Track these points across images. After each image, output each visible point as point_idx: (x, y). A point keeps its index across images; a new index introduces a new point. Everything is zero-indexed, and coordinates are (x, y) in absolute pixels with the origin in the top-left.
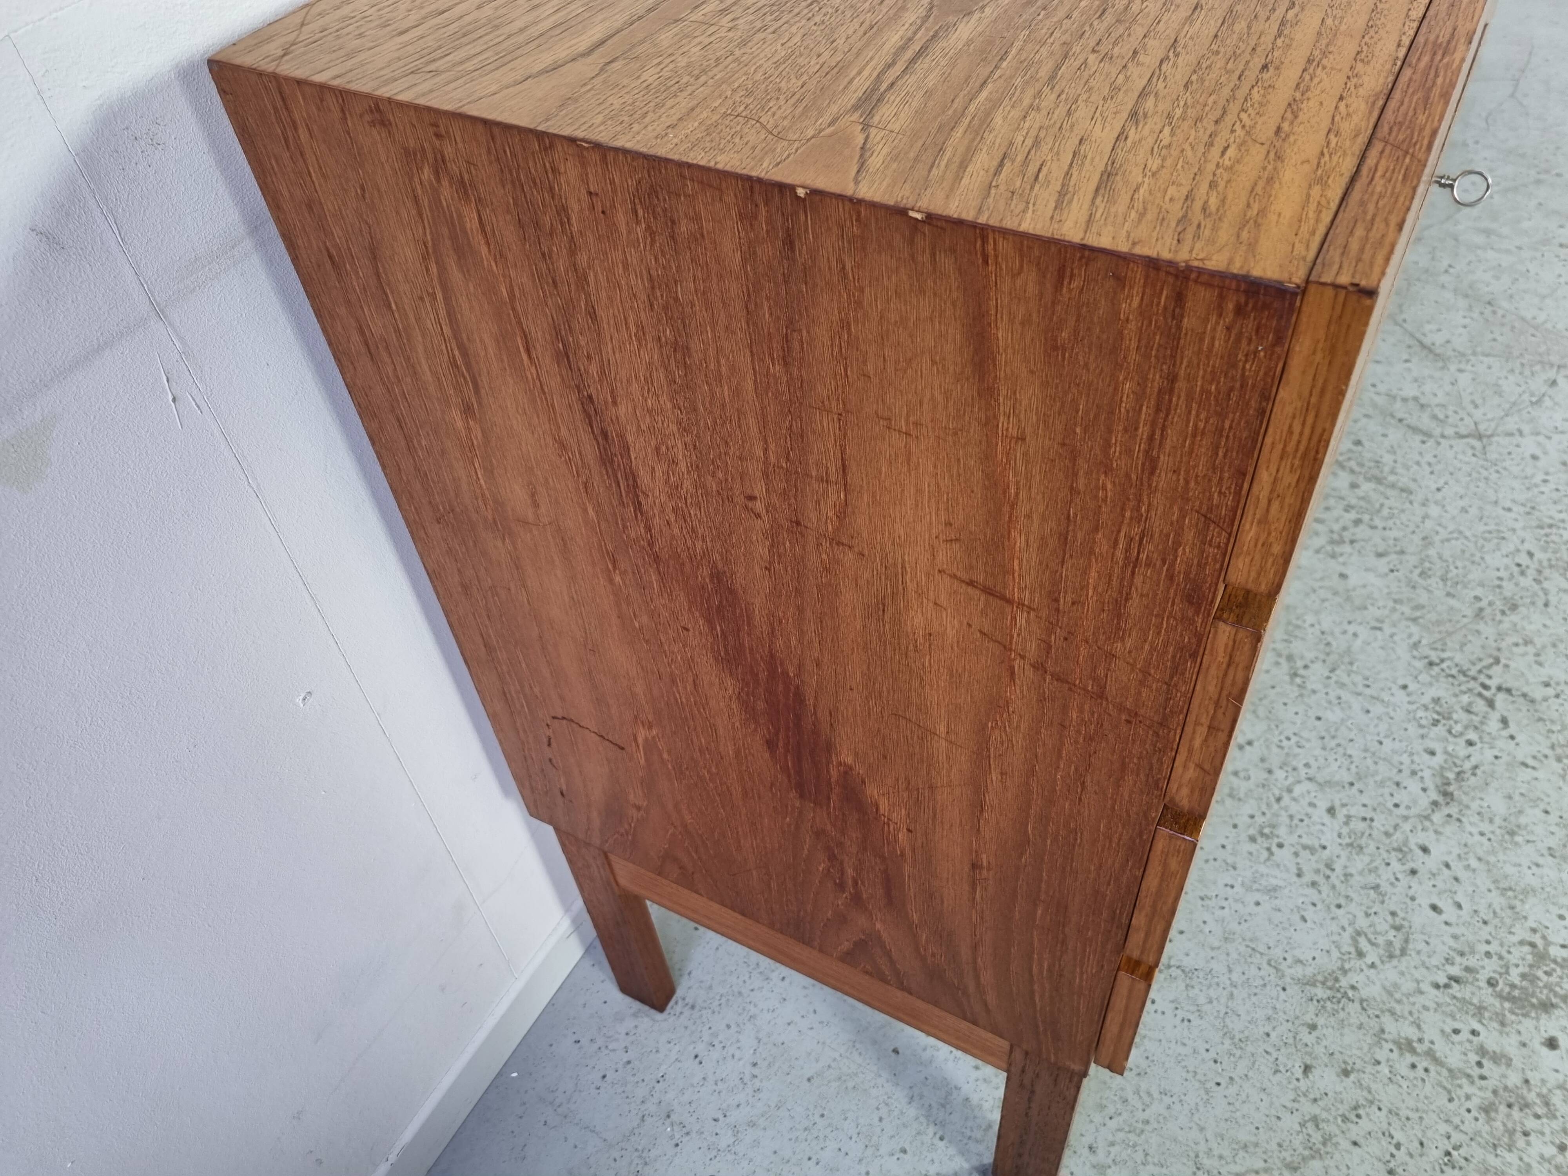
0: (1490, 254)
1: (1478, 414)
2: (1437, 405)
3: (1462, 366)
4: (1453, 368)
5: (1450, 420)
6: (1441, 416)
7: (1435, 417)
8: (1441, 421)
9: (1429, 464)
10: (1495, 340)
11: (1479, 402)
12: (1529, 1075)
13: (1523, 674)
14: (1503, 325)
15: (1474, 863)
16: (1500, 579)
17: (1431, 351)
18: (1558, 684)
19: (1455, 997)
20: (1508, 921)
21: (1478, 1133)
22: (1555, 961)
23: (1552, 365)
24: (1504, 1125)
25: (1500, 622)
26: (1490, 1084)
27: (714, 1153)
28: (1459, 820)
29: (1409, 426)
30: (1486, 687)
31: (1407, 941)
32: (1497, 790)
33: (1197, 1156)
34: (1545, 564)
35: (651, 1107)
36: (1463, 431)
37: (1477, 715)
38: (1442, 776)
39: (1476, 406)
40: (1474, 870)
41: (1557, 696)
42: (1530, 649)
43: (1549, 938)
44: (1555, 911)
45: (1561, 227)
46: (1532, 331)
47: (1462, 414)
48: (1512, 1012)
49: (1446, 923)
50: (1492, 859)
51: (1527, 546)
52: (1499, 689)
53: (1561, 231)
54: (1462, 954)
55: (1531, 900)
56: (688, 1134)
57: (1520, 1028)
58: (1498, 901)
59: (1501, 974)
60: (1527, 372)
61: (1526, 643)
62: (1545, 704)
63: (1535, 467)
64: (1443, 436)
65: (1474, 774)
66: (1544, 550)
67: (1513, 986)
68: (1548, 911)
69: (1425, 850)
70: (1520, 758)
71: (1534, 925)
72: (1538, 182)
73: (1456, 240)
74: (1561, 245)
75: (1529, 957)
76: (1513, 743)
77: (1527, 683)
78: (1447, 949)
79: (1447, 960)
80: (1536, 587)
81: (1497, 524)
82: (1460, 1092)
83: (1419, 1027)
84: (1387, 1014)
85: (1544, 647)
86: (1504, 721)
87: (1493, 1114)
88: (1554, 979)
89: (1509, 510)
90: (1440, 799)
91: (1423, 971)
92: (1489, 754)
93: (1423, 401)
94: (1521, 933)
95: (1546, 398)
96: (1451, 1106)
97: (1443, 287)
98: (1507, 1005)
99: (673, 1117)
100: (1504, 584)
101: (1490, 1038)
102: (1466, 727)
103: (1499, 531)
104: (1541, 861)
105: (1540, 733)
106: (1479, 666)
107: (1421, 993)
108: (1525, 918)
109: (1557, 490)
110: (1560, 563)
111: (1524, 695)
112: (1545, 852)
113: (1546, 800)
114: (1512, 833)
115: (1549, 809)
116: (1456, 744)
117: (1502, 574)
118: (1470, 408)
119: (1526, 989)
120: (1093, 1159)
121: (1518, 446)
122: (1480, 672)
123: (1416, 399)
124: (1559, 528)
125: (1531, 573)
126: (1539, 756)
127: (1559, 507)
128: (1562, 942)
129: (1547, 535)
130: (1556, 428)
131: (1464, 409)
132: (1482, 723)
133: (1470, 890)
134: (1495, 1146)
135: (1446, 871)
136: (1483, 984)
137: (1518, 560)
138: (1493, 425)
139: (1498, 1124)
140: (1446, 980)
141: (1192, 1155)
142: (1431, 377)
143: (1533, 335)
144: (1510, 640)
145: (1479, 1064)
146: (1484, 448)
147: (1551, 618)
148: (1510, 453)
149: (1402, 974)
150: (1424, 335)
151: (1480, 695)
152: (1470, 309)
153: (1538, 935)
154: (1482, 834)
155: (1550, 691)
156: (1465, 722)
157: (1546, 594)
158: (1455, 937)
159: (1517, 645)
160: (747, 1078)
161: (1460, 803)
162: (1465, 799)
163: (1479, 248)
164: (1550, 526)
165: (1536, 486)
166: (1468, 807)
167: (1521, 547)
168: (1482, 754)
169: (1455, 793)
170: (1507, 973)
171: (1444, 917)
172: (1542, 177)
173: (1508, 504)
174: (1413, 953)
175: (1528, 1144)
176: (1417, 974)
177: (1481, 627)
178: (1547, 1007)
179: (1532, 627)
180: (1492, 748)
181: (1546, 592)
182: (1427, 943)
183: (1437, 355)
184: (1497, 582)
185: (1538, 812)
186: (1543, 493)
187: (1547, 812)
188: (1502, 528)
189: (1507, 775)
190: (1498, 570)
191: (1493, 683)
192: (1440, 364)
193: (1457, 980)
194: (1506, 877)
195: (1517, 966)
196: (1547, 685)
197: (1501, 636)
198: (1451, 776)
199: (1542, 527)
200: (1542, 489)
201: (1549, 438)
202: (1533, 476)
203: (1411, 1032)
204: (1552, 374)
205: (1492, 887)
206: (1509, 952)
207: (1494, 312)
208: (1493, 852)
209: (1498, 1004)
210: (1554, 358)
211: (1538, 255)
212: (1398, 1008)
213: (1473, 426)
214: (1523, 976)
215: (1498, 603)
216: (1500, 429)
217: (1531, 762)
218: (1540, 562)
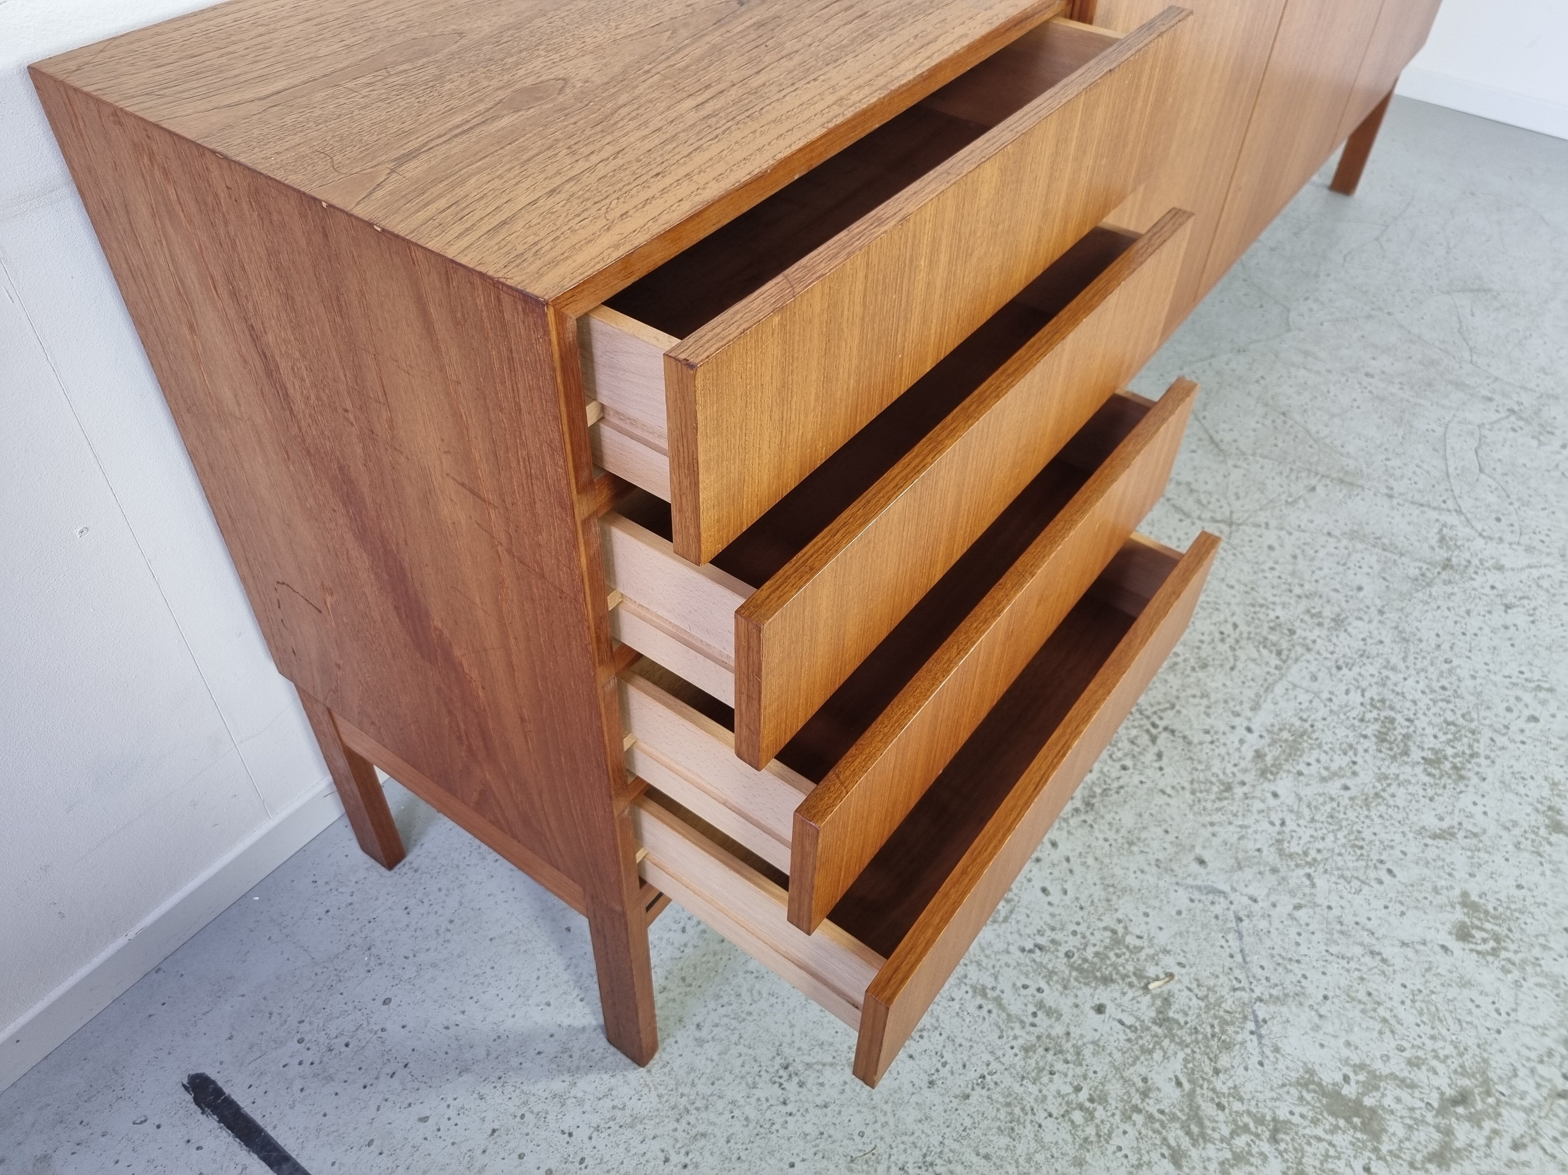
0: (1302, 373)
1: (1237, 504)
2: (1205, 492)
3: (1239, 463)
4: (1230, 463)
5: (1211, 507)
6: (1205, 502)
7: (1199, 502)
8: (1203, 505)
9: (1179, 540)
10: (1276, 445)
11: (1242, 494)
12: (1072, 1029)
13: (1190, 720)
14: (1288, 434)
15: (1090, 861)
16: (1202, 642)
17: (1217, 446)
18: (1216, 733)
19: (1034, 961)
20: (1101, 910)
21: (1013, 1066)
22: (1127, 947)
23: (1317, 474)
24: (1037, 1063)
25: (1188, 676)
26: (1037, 1031)
27: (396, 981)
28: (1091, 826)
29: (1174, 506)
30: (1154, 725)
31: (1011, 912)
32: (1131, 808)
33: (781, 1045)
34: (1245, 635)
35: (358, 940)
36: (1218, 516)
37: (1138, 746)
38: (1091, 789)
39: (1238, 498)
40: (1088, 867)
41: (1212, 742)
42: (1205, 702)
43: (1130, 929)
44: (1143, 908)
45: (1374, 359)
46: (1311, 442)
47: (1223, 502)
48: (1076, 979)
49: (1050, 904)
50: (1107, 861)
51: (1235, 619)
52: (1166, 729)
53: (1373, 362)
54: (1053, 929)
55: (1127, 897)
56: (380, 964)
57: (1079, 993)
58: (1098, 893)
59: (1078, 950)
60: (1293, 477)
61: (1202, 696)
62: (1199, 747)
63: (1268, 556)
64: (1199, 518)
65: (1118, 793)
66: (1249, 624)
67: (1085, 960)
68: (1137, 908)
69: (1054, 844)
70: (1161, 786)
71: (1121, 917)
72: (1369, 317)
73: (1277, 356)
74: (1367, 375)
75: (1107, 941)
76: (1160, 773)
77: (1191, 728)
78: (1042, 923)
79: (1039, 931)
80: (1230, 653)
81: (1217, 597)
82: (1011, 1033)
83: (996, 978)
84: (974, 964)
85: (1216, 702)
86: (1160, 755)
87: (1031, 1054)
88: (1121, 961)
89: (1232, 587)
90: (1082, 808)
91: (1016, 936)
92: (1136, 779)
93: (1194, 487)
94: (1108, 920)
95: (1301, 501)
96: (999, 1042)
97: (1249, 394)
98: (1074, 974)
99: (373, 950)
100: (1204, 646)
101: (1051, 997)
102: (1126, 755)
103: (1216, 603)
104: (1146, 868)
105: (1185, 769)
106: (1155, 709)
107: (1008, 952)
108: (1116, 910)
109: (1280, 577)
110: (1258, 637)
111: (1185, 737)
112: (1153, 863)
113: (1170, 822)
114: (1131, 843)
115: (1169, 829)
116: (1112, 766)
117: (1206, 638)
118: (1232, 498)
119: (1095, 964)
120: (698, 1034)
121: (1260, 536)
122: (1155, 713)
123: (1188, 484)
124: (1268, 608)
125: (1230, 641)
126: (1178, 787)
127: (1275, 592)
128: (1139, 934)
129: (1255, 613)
130: (1299, 526)
131: (1226, 498)
132: (1140, 753)
133: (1079, 882)
134: (1023, 1078)
135: (1065, 864)
136: (1061, 954)
137: (1223, 629)
138: (1246, 515)
139: (1032, 1062)
140: (1032, 947)
141: (777, 1043)
142: (1209, 468)
143: (1311, 447)
144: (1190, 692)
145: (1034, 1015)
146: (1231, 533)
147: (1232, 680)
148: (1251, 541)
149: (999, 936)
150: (1217, 432)
151: (1148, 731)
152: (1265, 416)
153: (1121, 925)
154: (1106, 840)
155: (1208, 738)
156: (1126, 751)
157: (1235, 660)
158: (1053, 915)
159: (1194, 696)
160: (441, 931)
161: (1097, 813)
162: (1102, 811)
163: (1293, 365)
164: (1262, 606)
165: (1263, 571)
166: (1103, 817)
167: (1229, 619)
168: (1131, 777)
169: (1097, 805)
170: (1085, 949)
171: (1050, 899)
172: (1373, 313)
173: (1233, 582)
174: (1013, 922)
175: (1051, 1081)
176: (1010, 938)
177: (1170, 677)
178: (1107, 980)
179: (1213, 685)
180: (1141, 774)
181: (1236, 659)
182: (1028, 916)
183: (1221, 450)
184: (1198, 644)
185: (1159, 831)
186: (1266, 578)
187: (1167, 832)
188: (1219, 601)
189: (1145, 797)
190: (1203, 634)
191: (1162, 724)
192: (1221, 458)
193: (1040, 948)
194: (1113, 876)
195: (1095, 945)
196: (1207, 732)
197: (1184, 687)
198: (1098, 790)
199: (1253, 605)
200: (1267, 574)
201: (1290, 534)
202: (1264, 562)
203: (989, 982)
204: (1314, 482)
205: (1098, 882)
206: (1092, 934)
207: (1285, 422)
208: (1110, 856)
209: (1067, 972)
210: (1322, 469)
211: (1343, 380)
212: (985, 961)
213: (1228, 514)
214: (1097, 954)
215: (1192, 660)
216: (1251, 520)
217: (1169, 790)
218: (1241, 633)
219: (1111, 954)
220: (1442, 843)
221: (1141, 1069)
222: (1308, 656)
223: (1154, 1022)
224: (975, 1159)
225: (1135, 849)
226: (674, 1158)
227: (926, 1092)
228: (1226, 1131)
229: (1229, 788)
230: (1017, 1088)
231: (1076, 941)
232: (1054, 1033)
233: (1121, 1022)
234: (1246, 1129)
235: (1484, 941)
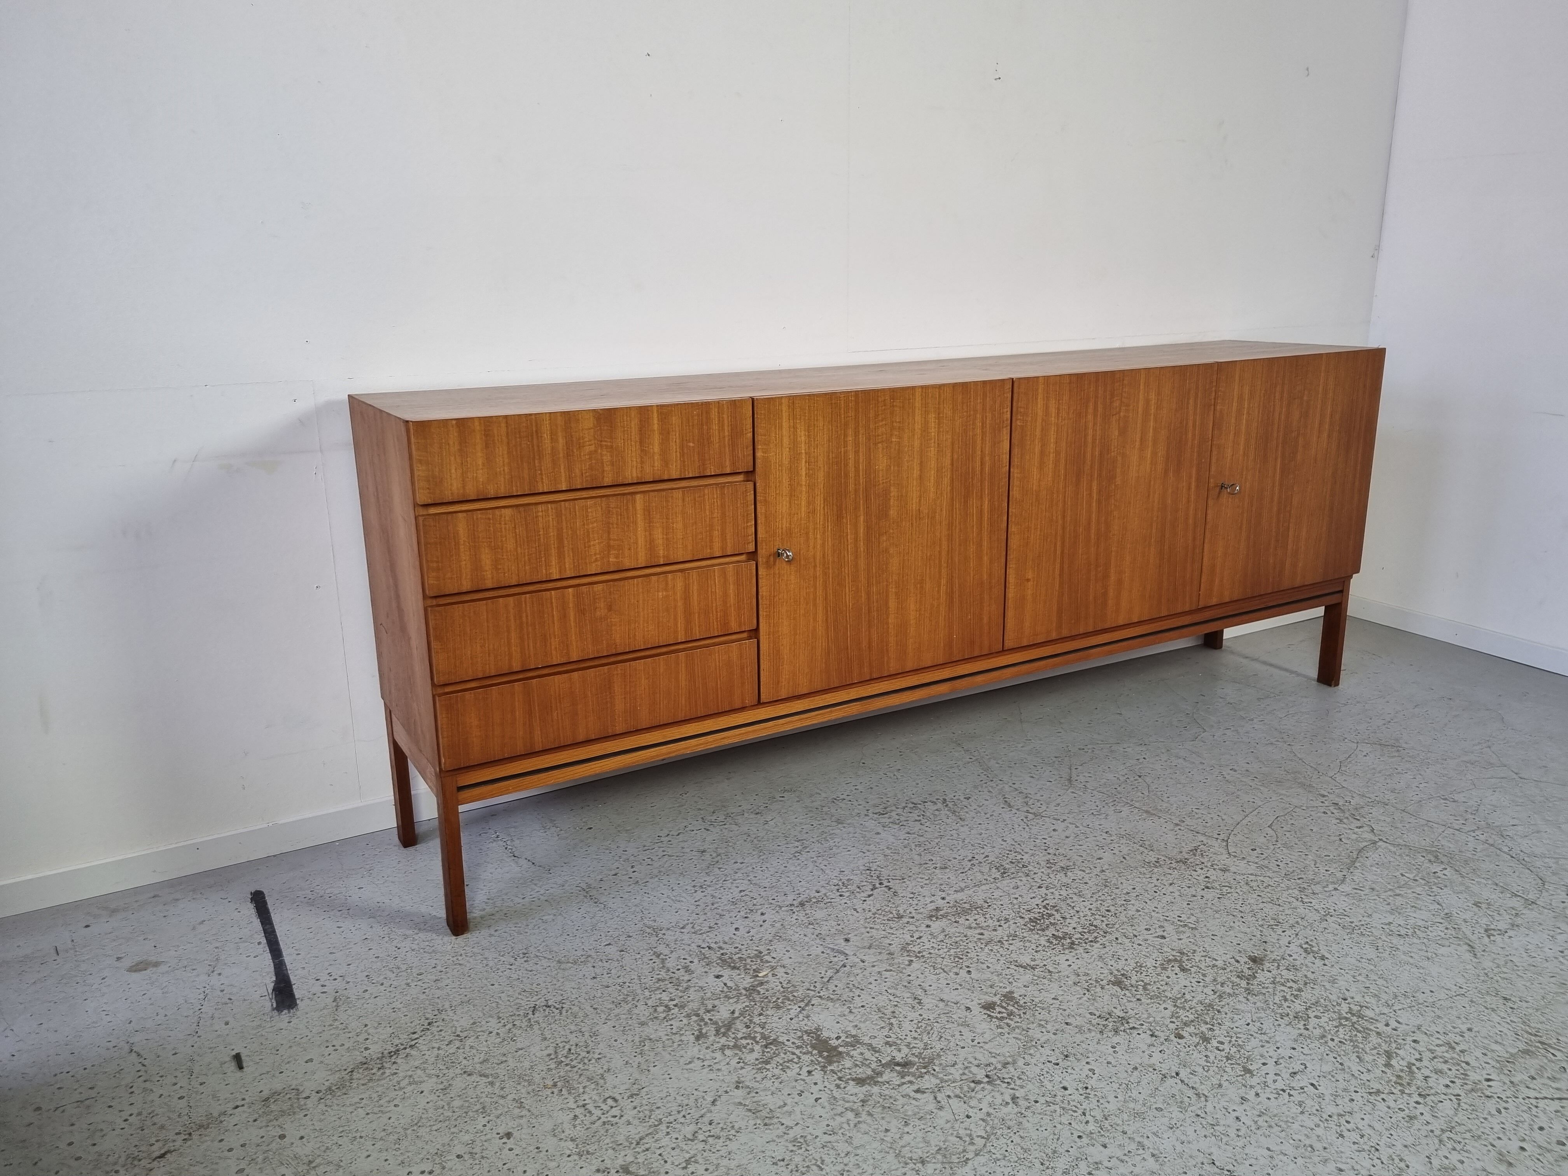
26: (673, 975)
28: (794, 913)
30: (881, 884)
31: (708, 932)
32: (828, 911)
37: (861, 889)
38: (810, 899)
40: (774, 927)
41: (911, 898)
42: (927, 882)
43: (771, 954)
44: (789, 949)
46: (1145, 792)
48: (717, 963)
49: (734, 934)
50: (788, 927)
52: (887, 887)
54: (725, 943)
55: (784, 943)
57: (713, 969)
58: (768, 937)
59: (732, 954)
60: (1111, 804)
61: (928, 879)
62: (900, 898)
64: (1018, 809)
65: (826, 904)
67: (731, 958)
68: (785, 947)
69: (762, 914)
84: (665, 945)
85: (935, 884)
87: (660, 982)
88: (752, 963)
90: (797, 905)
91: (701, 941)
92: (844, 901)
94: (762, 948)
95: (1104, 815)
96: (648, 974)
97: (1124, 764)
98: (719, 961)
101: (695, 966)
102: (849, 891)
103: (985, 845)
104: (809, 935)
105: (881, 904)
106: (890, 878)
107: (690, 945)
108: (771, 945)
109: (1045, 843)
110: (997, 864)
111: (896, 892)
112: (816, 934)
113: (846, 922)
116: (834, 893)
117: (959, 858)
118: (1053, 805)
119: (735, 961)
121: (1053, 824)
122: (888, 880)
124: (1020, 854)
126: (867, 910)
127: (1034, 848)
128: (775, 956)
130: (1088, 825)
131: (1048, 804)
132: (859, 893)
133: (761, 931)
134: (646, 989)
135: (761, 922)
136: (719, 953)
137: (976, 856)
138: (1054, 814)
139: (658, 985)
140: (705, 947)
142: (1052, 790)
146: (1033, 819)
155: (911, 896)
156: (851, 890)
157: (969, 870)
158: (731, 939)
159: (922, 878)
161: (804, 908)
162: (808, 908)
166: (805, 911)
168: (841, 900)
169: (807, 906)
170: (735, 955)
171: (736, 932)
174: (705, 936)
175: (661, 993)
176: (697, 941)
177: (916, 868)
178: (735, 968)
179: (941, 876)
180: (849, 900)
182: (716, 936)
183: (1071, 784)
185: (834, 923)
189: (841, 909)
190: (960, 856)
191: (887, 884)
192: (1067, 787)
194: (785, 933)
195: (743, 955)
196: (913, 894)
197: (920, 874)
201: (1077, 827)
204: (1125, 808)
205: (773, 933)
206: (747, 951)
207: (1136, 780)
208: (792, 926)
209: (715, 960)
210: (1138, 804)
211: (1209, 769)
212: (672, 945)
213: (1041, 811)
214: (740, 958)
215: (939, 864)
216: (1055, 816)
217: (860, 910)
219: (749, 961)
220: (1021, 970)
221: (716, 1002)
222: (1024, 879)
223: (745, 989)
224: (588, 1008)
225: (811, 926)
226: (439, 968)
227: (588, 981)
228: (740, 1035)
229: (900, 917)
230: (639, 991)
231: (734, 951)
232: (682, 978)
233: (725, 984)
234: (754, 1038)
235: (1000, 1013)
